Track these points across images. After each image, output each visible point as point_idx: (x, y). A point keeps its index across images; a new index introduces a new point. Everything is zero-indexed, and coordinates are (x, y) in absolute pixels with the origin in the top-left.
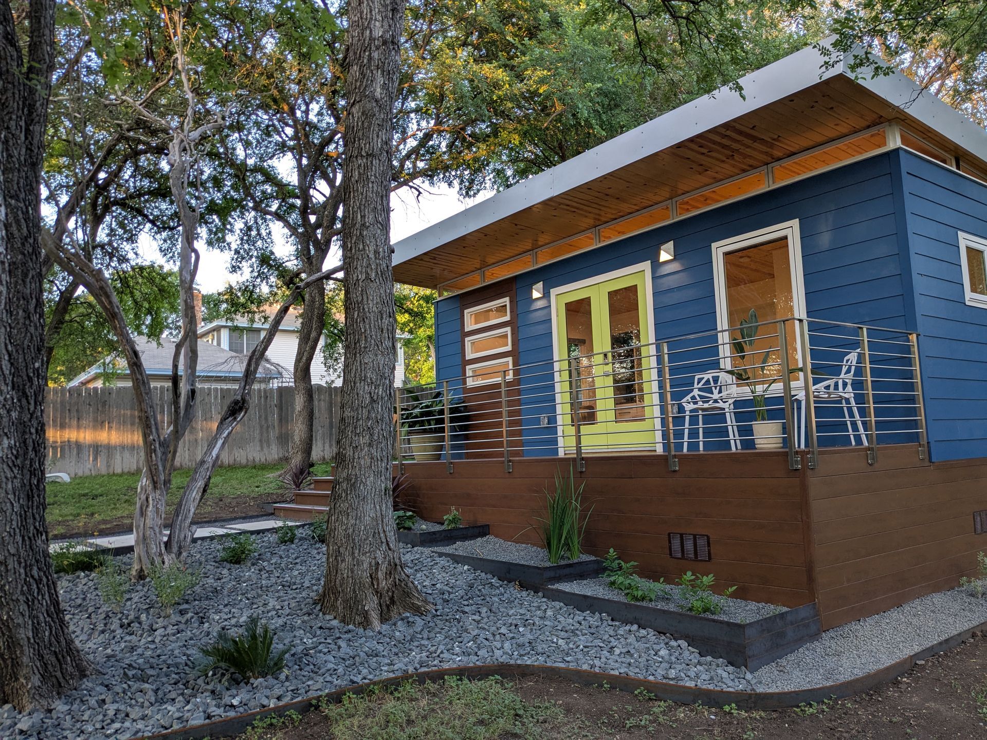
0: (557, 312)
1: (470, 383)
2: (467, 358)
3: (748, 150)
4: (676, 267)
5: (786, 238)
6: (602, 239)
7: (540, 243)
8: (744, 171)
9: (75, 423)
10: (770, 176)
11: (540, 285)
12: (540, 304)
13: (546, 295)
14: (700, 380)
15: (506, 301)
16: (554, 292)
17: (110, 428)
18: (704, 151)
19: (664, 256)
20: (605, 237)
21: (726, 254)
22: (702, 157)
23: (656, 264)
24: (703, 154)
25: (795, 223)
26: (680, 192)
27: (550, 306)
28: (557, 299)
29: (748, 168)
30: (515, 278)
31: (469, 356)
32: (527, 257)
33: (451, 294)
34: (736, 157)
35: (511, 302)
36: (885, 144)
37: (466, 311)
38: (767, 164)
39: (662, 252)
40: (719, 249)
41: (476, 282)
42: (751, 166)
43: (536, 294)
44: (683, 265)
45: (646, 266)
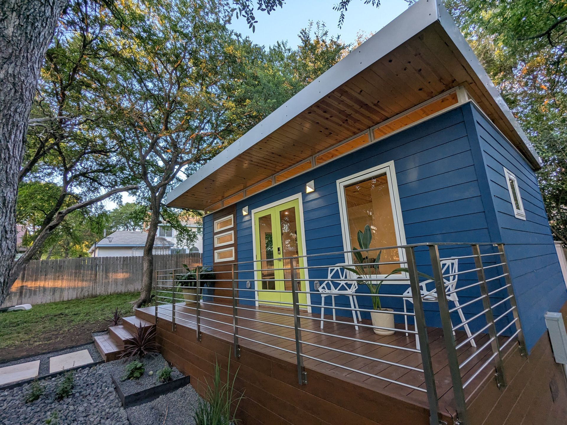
0: (255, 223)
1: (217, 260)
2: (215, 247)
3: (357, 115)
4: (315, 196)
5: (385, 174)
6: (276, 181)
7: (248, 185)
8: (355, 133)
9: (43, 277)
10: (372, 134)
11: (247, 208)
12: (247, 218)
13: (250, 213)
14: (332, 270)
15: (232, 216)
16: (253, 211)
17: (63, 279)
18: (328, 116)
19: (309, 190)
20: (277, 180)
21: (346, 187)
22: (326, 121)
23: (305, 195)
24: (327, 119)
25: (391, 163)
26: (317, 151)
27: (251, 219)
28: (254, 215)
29: (357, 131)
30: (236, 205)
31: (216, 245)
32: (241, 193)
33: (211, 213)
34: (350, 121)
35: (234, 217)
36: (457, 102)
37: (215, 222)
38: (369, 127)
39: (307, 187)
40: (341, 184)
41: (220, 206)
42: (359, 129)
43: (245, 213)
44: (320, 194)
45: (299, 196)
